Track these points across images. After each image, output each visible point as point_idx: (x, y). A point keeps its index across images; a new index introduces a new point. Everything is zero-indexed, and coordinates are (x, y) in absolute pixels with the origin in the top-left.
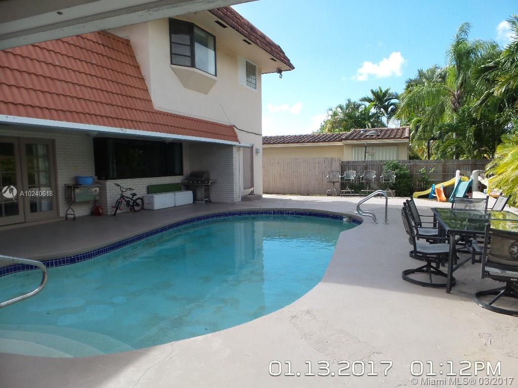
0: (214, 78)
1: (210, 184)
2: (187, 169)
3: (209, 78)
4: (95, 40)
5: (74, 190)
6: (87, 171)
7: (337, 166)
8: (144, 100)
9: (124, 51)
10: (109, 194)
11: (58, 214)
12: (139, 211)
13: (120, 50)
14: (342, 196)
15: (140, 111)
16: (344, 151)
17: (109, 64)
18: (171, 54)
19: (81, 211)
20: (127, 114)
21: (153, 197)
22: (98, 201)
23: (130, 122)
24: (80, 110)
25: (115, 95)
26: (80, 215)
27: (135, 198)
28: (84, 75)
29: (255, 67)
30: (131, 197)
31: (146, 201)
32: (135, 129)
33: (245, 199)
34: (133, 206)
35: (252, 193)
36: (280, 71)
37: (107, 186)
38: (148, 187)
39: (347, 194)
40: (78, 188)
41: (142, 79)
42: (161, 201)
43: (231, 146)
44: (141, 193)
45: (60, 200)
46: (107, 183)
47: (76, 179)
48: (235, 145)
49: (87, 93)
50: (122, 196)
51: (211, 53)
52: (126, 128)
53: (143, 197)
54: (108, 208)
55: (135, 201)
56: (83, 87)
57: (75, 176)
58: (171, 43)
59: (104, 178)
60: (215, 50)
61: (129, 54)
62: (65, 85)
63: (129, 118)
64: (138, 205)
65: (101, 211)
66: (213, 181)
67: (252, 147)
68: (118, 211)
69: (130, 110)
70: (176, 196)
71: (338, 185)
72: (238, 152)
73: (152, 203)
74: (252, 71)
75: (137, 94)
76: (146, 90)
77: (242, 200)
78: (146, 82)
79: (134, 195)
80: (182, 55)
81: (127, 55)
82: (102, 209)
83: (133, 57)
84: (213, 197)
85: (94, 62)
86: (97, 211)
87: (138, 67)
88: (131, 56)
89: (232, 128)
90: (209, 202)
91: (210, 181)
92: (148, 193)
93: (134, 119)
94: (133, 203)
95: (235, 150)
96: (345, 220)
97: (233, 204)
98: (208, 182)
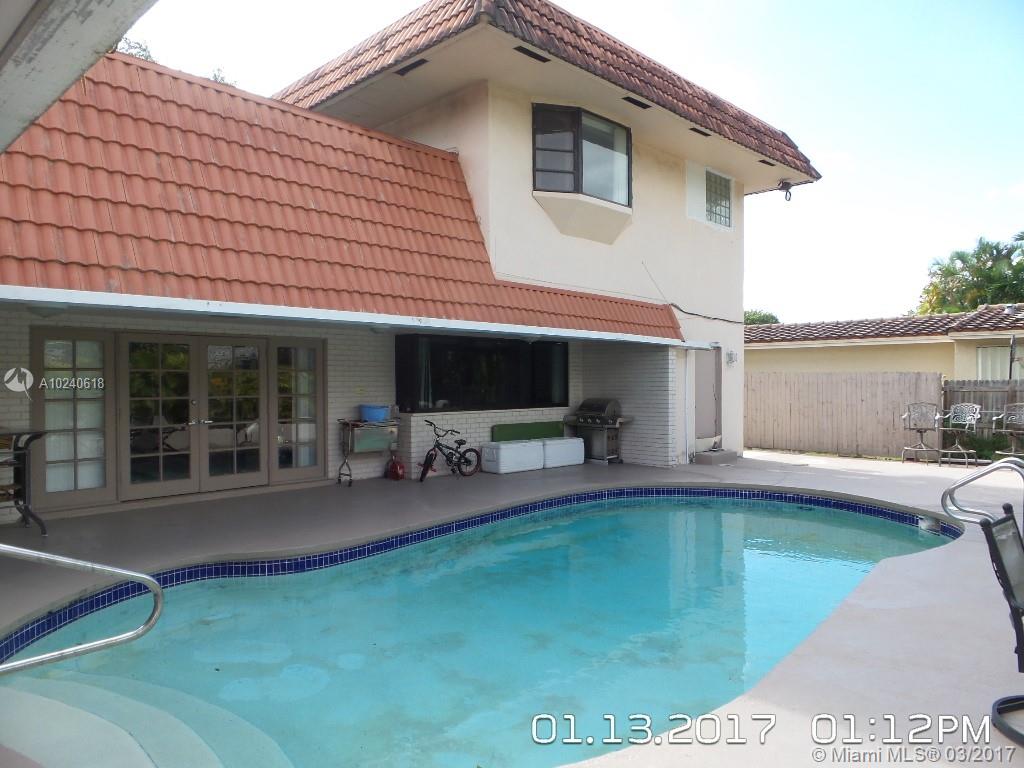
0: (628, 210)
1: (617, 425)
2: (577, 393)
3: (615, 212)
4: (389, 160)
5: (352, 430)
6: (381, 396)
7: (932, 394)
8: (475, 262)
9: (444, 175)
10: (414, 440)
11: (325, 473)
12: (471, 474)
13: (436, 173)
14: (944, 462)
15: (464, 282)
16: (956, 357)
17: (410, 199)
18: (535, 170)
19: (365, 470)
20: (436, 290)
21: (498, 449)
22: (395, 451)
23: (439, 305)
24: (343, 285)
25: (416, 256)
26: (365, 477)
27: (462, 449)
28: (359, 223)
29: (728, 182)
30: (455, 446)
31: (485, 456)
32: (449, 317)
33: (697, 459)
34: (458, 465)
35: (717, 447)
36: (785, 186)
37: (413, 424)
38: (493, 428)
39: (956, 460)
40: (357, 426)
41: (474, 223)
42: (515, 457)
43: (665, 348)
44: (478, 439)
45: (330, 448)
46: (412, 419)
47: (360, 409)
48: (674, 347)
49: (362, 256)
50: (438, 445)
51: (621, 159)
52: (429, 315)
53: (481, 448)
54: (413, 465)
55: (463, 455)
56: (354, 245)
57: (357, 404)
58: (535, 149)
59: (409, 409)
60: (629, 153)
61: (454, 178)
62: (322, 243)
63: (439, 297)
64: (468, 462)
65: (400, 472)
66: (626, 420)
67: (718, 349)
68: (430, 474)
69: (441, 282)
70: (547, 447)
71: (934, 438)
72: (683, 360)
73: (496, 461)
74: (720, 191)
75: (462, 250)
76: (481, 243)
77: (691, 461)
78: (481, 227)
79: (461, 443)
80: (558, 172)
81: (449, 180)
82: (402, 467)
83: (461, 182)
84: (627, 454)
85: (382, 198)
86: (393, 472)
87: (470, 201)
88: (457, 181)
89: (666, 310)
90: (617, 462)
91: (619, 420)
92: (493, 440)
93: (447, 298)
94: (460, 459)
95: (672, 354)
96: (923, 525)
97: (666, 469)
98: (615, 423)
